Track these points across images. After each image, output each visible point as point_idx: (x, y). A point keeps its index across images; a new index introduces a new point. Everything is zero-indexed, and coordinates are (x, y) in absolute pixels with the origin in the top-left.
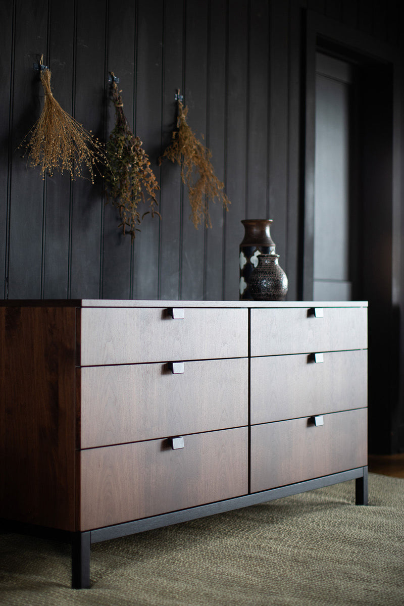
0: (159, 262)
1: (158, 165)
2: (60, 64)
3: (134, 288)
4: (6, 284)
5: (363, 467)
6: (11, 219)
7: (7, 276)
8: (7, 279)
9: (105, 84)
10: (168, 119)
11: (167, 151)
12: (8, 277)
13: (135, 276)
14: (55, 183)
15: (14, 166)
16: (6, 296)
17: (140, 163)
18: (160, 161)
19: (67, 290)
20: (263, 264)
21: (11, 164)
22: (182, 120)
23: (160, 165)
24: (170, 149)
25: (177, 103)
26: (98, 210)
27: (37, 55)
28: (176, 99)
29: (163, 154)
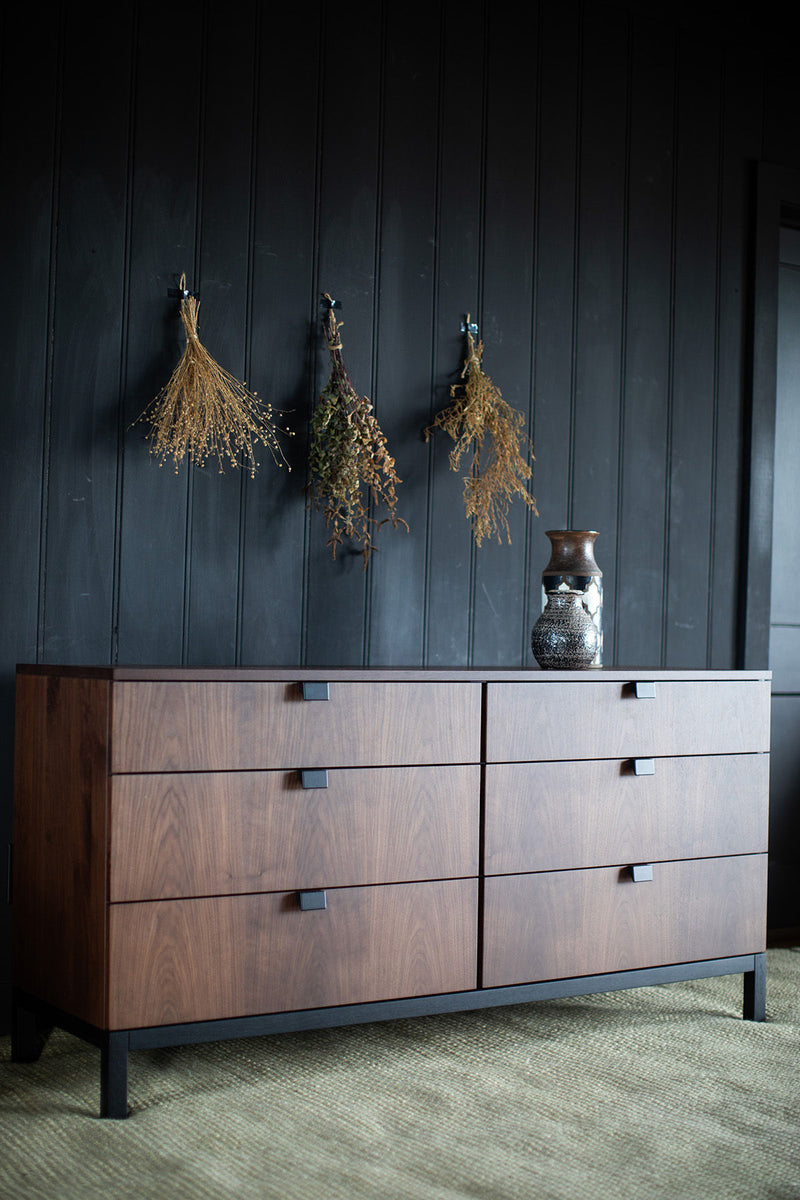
0: (426, 600)
1: (424, 440)
2: (221, 287)
3: (373, 642)
4: (115, 637)
5: (755, 954)
6: (123, 537)
7: (115, 625)
8: (116, 630)
9: (312, 313)
10: (444, 364)
11: (441, 417)
12: (117, 628)
13: (375, 623)
14: (210, 476)
15: (128, 453)
16: (114, 656)
17: (364, 440)
18: (427, 435)
19: (234, 646)
20: (553, 606)
21: (123, 451)
22: (472, 364)
23: (427, 440)
24: (446, 414)
25: (464, 337)
26: (298, 517)
27: (174, 275)
28: (463, 330)
29: (433, 423)
